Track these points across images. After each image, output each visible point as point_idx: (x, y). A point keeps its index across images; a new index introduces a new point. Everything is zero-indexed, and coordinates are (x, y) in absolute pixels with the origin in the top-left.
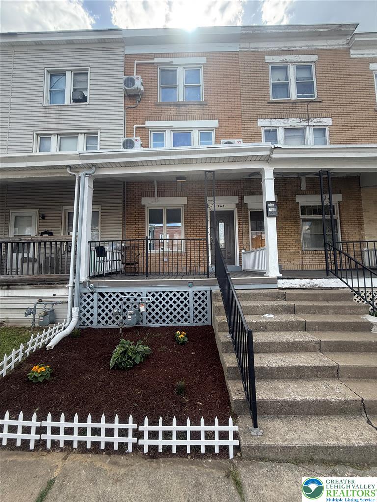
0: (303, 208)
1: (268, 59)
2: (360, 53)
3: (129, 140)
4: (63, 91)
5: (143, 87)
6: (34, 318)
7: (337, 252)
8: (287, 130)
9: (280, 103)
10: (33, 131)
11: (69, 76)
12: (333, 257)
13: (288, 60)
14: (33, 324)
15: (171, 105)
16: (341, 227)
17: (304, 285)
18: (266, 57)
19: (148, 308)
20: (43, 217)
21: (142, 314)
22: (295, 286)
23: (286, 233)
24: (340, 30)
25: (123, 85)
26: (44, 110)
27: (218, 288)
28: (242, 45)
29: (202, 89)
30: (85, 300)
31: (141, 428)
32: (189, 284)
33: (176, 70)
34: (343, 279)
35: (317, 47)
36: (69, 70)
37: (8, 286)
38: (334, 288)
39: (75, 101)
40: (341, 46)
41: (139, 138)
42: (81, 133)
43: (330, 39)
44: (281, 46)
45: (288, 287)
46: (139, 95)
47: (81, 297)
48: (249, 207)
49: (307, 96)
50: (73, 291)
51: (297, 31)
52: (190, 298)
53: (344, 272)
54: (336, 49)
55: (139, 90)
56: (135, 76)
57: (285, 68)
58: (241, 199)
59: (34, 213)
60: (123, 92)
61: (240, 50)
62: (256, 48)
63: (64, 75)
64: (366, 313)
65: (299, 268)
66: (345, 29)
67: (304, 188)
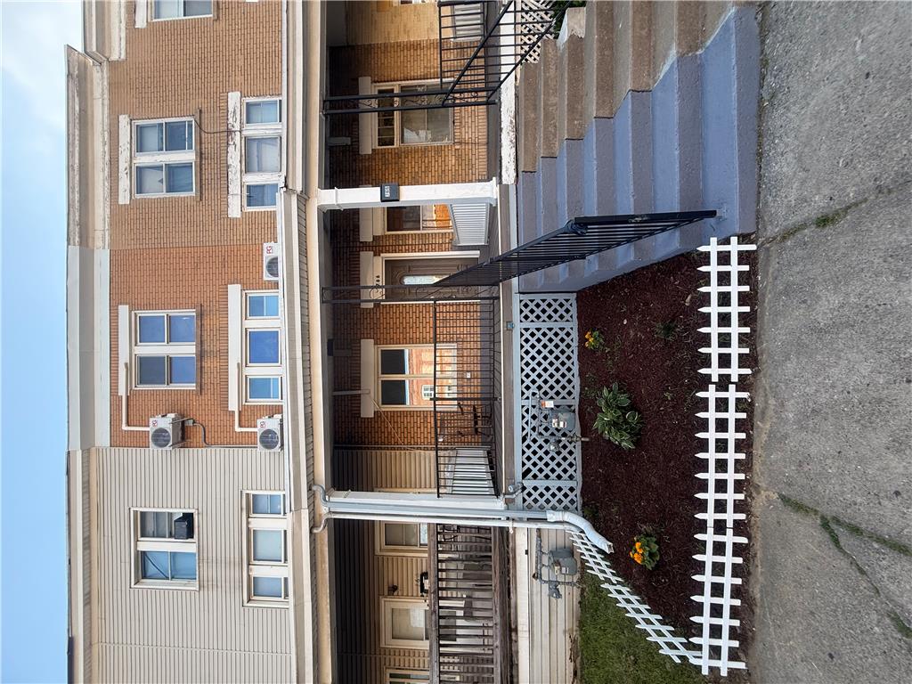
0: (381, 142)
1: (124, 199)
2: (117, 43)
3: (260, 438)
4: (174, 555)
5: (169, 415)
6: (564, 583)
7: (457, 87)
8: (248, 169)
9: (201, 180)
10: (242, 609)
11: (147, 545)
12: (466, 95)
13: (127, 165)
14: (575, 585)
15: (201, 367)
16: (414, 79)
17: (511, 141)
18: (121, 202)
19: (549, 396)
20: (393, 589)
21: (558, 406)
22: (513, 156)
23: (425, 172)
24: (77, 76)
25: (164, 449)
26: (206, 589)
27: (515, 281)
28: (99, 243)
29: (173, 313)
30: (536, 501)
31: (715, 379)
32: (510, 330)
33: (141, 358)
34: (502, 79)
35: (106, 115)
36: (136, 546)
37: (511, 630)
38: (515, 94)
39: (190, 534)
40: (105, 76)
41: (259, 421)
42: (248, 523)
43: (92, 94)
44: (101, 178)
45: (514, 167)
46: (183, 422)
47: (529, 507)
48: (379, 233)
49: (190, 134)
50: (521, 520)
51: (77, 149)
52: (533, 327)
53: (491, 78)
54: (109, 84)
55: (174, 422)
56: (151, 429)
57: (141, 172)
58: (366, 246)
59: (388, 605)
60: (177, 450)
61: (107, 247)
62: (104, 219)
63: (144, 553)
64: (555, 44)
65: (483, 149)
66: (76, 68)
67: (348, 141)
